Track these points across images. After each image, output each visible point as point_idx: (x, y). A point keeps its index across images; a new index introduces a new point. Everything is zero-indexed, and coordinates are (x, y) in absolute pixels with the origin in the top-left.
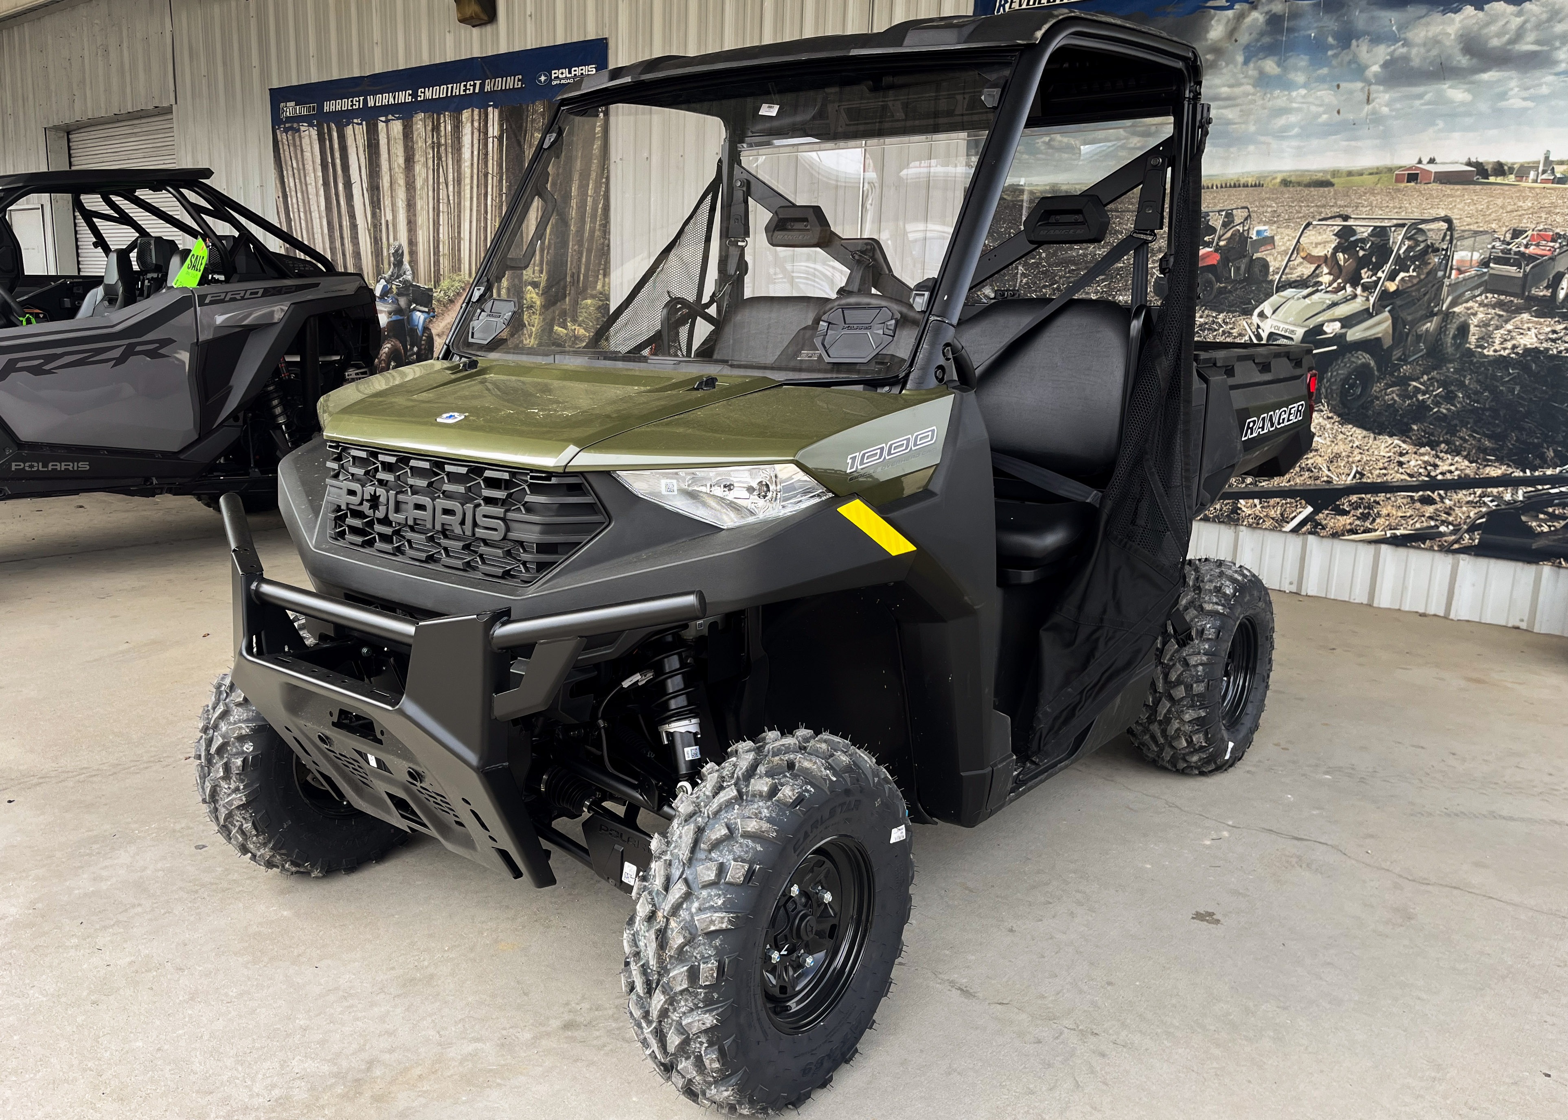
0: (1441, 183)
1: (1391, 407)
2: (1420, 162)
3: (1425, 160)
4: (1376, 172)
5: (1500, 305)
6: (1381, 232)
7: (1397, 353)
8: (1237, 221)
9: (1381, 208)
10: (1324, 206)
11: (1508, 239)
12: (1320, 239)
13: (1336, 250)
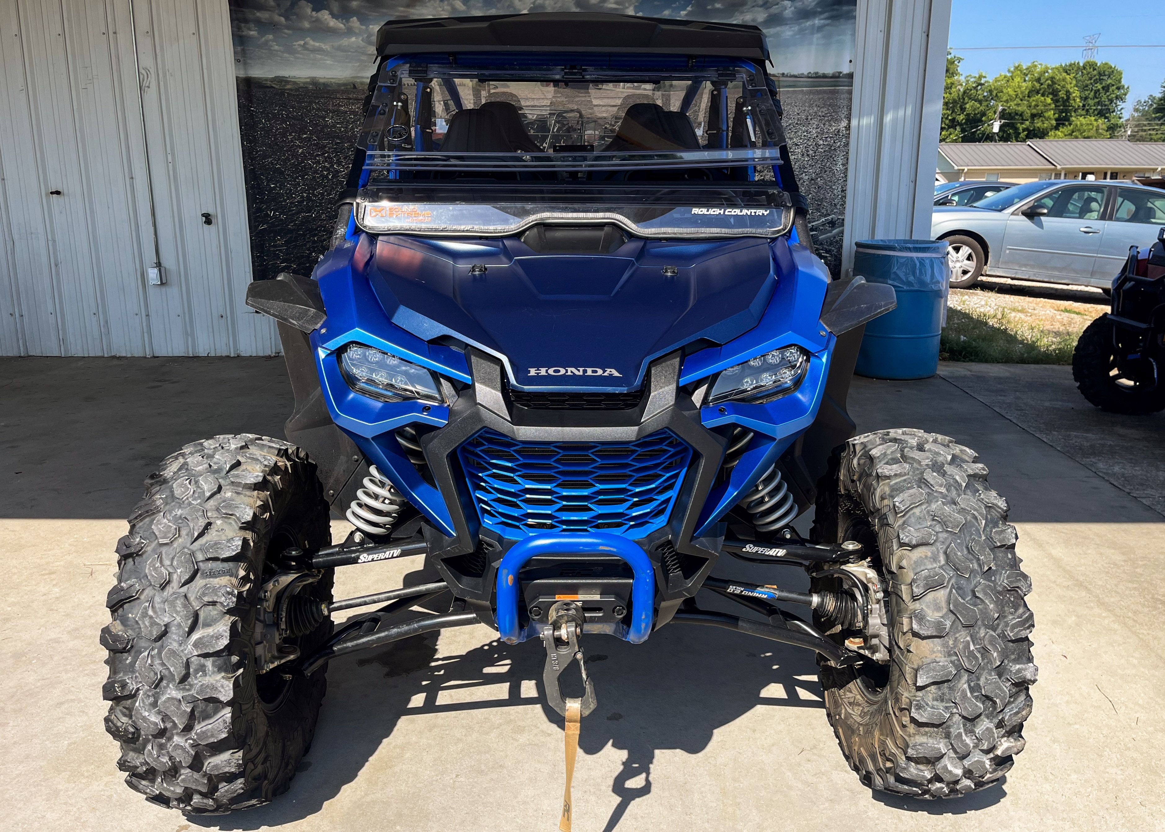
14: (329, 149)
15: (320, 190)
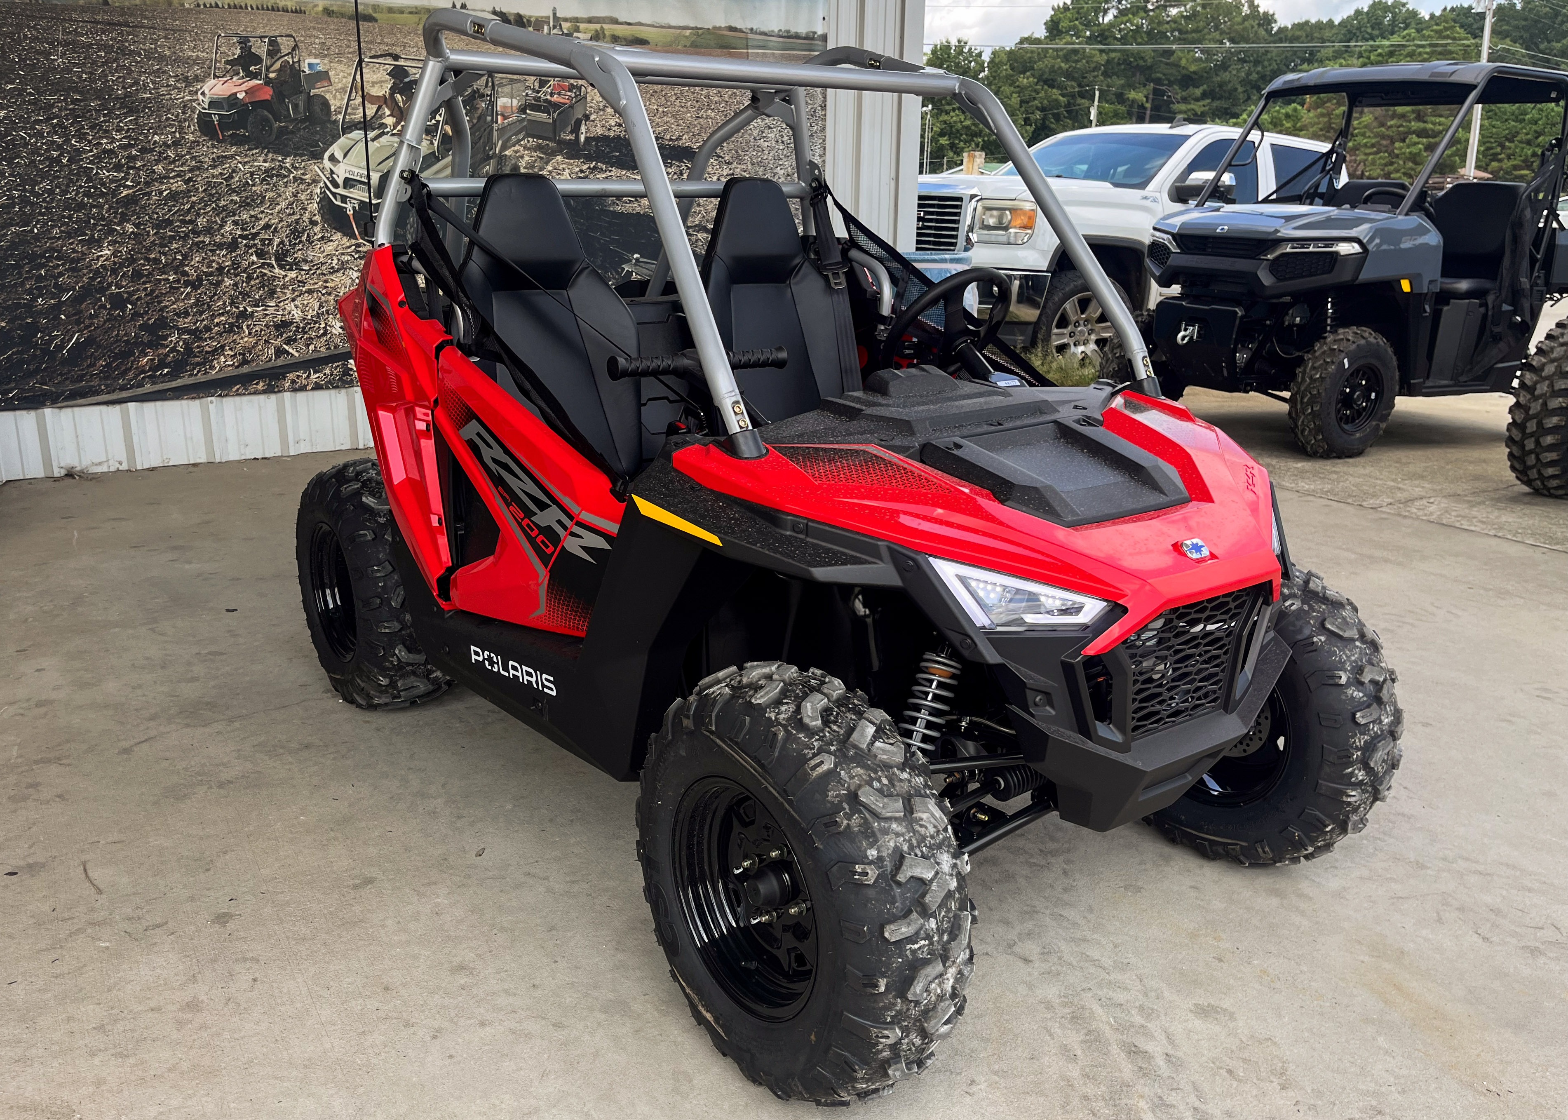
4: (415, 11)
5: (539, 148)
8: (285, 51)
10: (372, 42)
11: (537, 88)
12: (375, 77)
13: (393, 90)
14: (60, 110)
15: (45, 185)
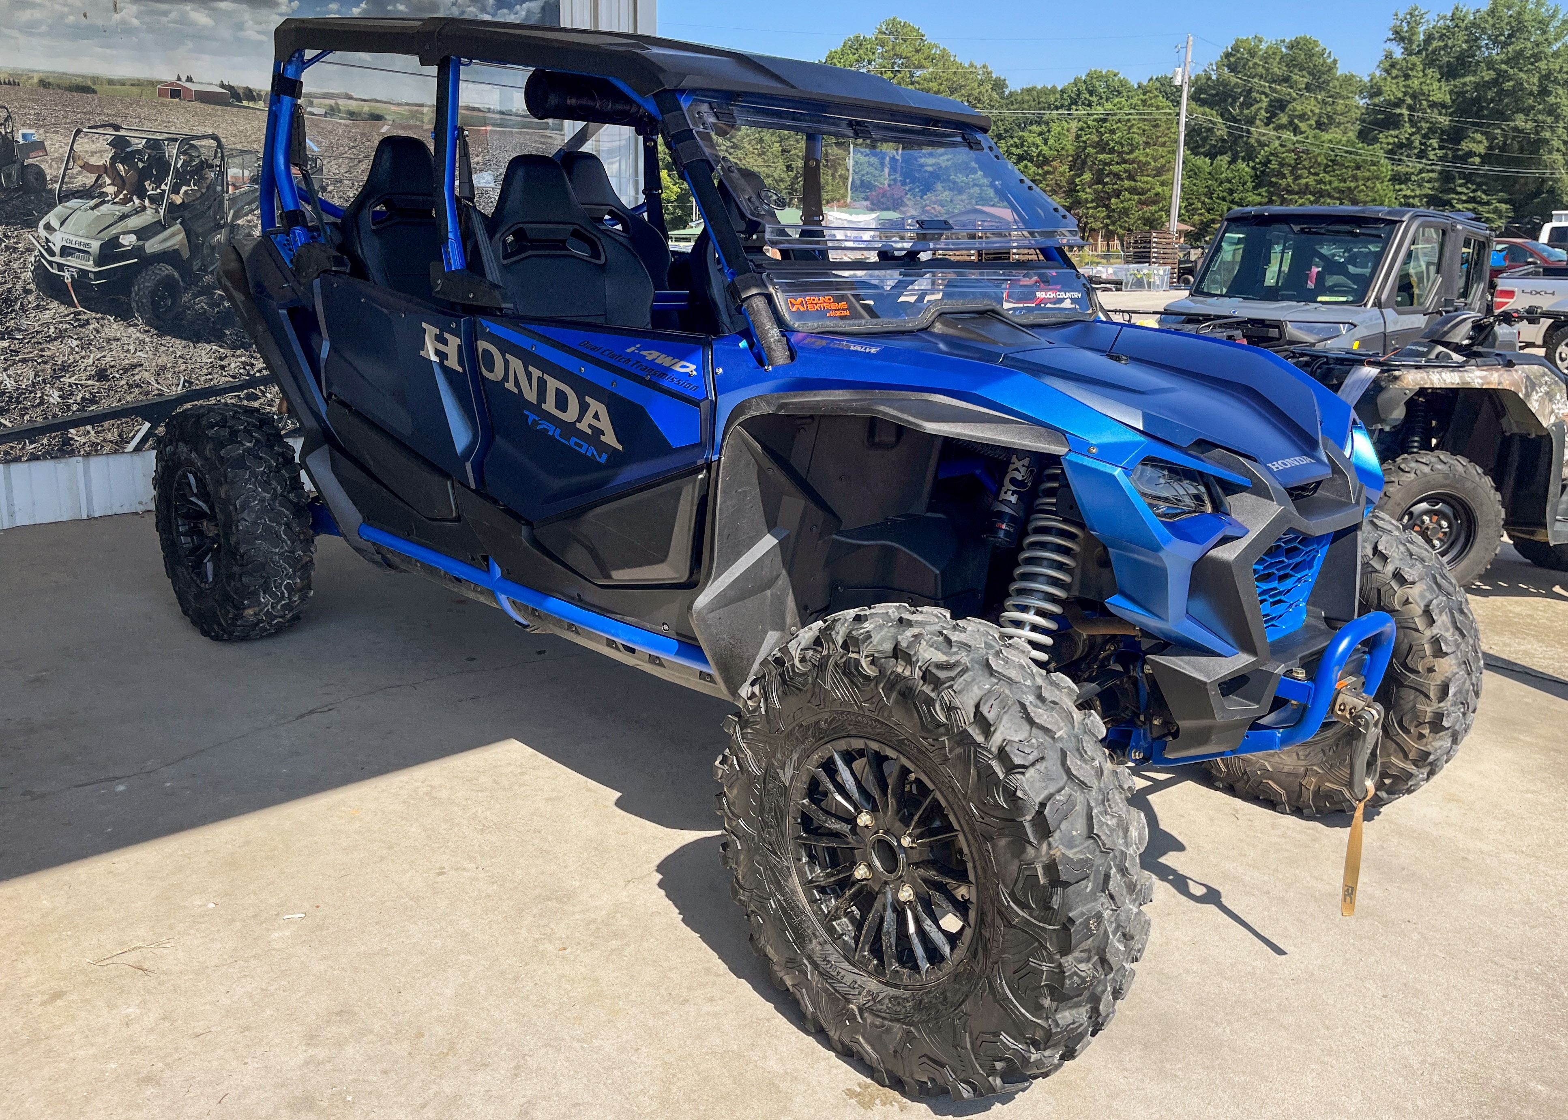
0: (202, 102)
1: (202, 316)
2: (179, 79)
3: (184, 78)
4: (137, 83)
6: (154, 145)
7: (196, 265)
9: (150, 120)
10: (91, 113)
12: (95, 147)
13: (114, 160)
